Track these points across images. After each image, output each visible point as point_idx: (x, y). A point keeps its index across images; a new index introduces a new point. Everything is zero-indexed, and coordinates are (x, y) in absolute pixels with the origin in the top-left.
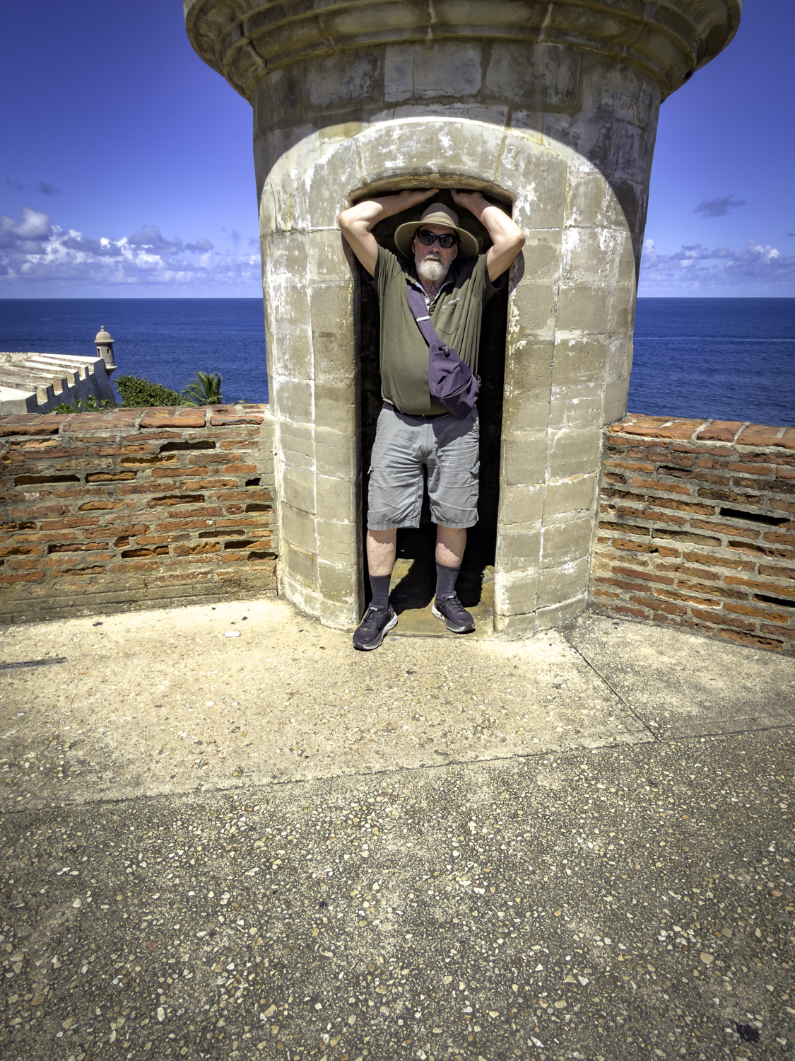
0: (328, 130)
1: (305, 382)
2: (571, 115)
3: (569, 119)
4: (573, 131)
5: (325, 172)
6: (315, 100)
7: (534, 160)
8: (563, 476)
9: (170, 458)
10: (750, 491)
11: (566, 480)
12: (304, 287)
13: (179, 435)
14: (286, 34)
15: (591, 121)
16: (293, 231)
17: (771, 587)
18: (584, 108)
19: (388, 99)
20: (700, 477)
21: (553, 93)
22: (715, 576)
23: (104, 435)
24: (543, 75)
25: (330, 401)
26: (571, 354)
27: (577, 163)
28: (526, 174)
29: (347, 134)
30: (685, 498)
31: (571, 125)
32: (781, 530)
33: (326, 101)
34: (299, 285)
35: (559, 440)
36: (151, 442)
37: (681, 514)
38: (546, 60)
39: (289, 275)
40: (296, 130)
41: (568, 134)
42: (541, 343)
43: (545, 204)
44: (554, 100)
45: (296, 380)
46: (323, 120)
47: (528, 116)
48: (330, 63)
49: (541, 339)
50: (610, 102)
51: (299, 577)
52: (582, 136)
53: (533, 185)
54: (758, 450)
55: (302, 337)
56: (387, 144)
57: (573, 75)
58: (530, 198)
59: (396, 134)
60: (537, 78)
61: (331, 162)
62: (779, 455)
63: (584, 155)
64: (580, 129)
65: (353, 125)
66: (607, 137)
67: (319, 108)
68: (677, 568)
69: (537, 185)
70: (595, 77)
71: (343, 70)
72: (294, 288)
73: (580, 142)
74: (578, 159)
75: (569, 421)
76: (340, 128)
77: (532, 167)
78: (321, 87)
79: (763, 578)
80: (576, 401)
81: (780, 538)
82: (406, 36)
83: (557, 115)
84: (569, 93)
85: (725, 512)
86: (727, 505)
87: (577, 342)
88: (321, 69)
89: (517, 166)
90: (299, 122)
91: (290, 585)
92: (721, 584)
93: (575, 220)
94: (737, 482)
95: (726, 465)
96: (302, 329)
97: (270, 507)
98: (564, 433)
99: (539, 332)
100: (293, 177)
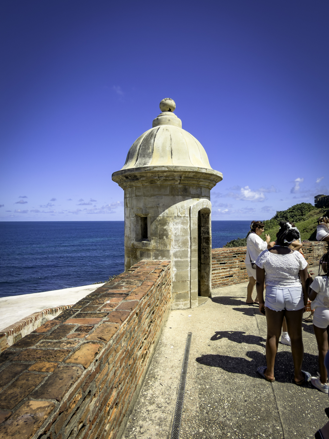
0: (194, 199)
1: (187, 249)
5: (195, 206)
6: (192, 193)
10: (223, 259)
12: (187, 228)
16: (184, 217)
17: (227, 275)
19: (203, 195)
20: (217, 258)
22: (220, 276)
25: (195, 252)
29: (198, 200)
30: (215, 263)
32: (226, 264)
33: (194, 194)
34: (186, 228)
37: (215, 266)
40: (187, 197)
46: (193, 197)
48: (194, 187)
54: (222, 252)
56: (204, 203)
59: (205, 201)
61: (196, 205)
62: (224, 252)
65: (198, 199)
67: (192, 194)
68: (215, 276)
71: (197, 189)
72: (184, 229)
76: (196, 199)
78: (193, 191)
79: (225, 274)
81: (226, 266)
85: (221, 264)
86: (220, 262)
88: (193, 188)
90: (188, 196)
92: (221, 277)
94: (221, 258)
95: (219, 255)
96: (186, 238)
97: (171, 284)
100: (185, 206)
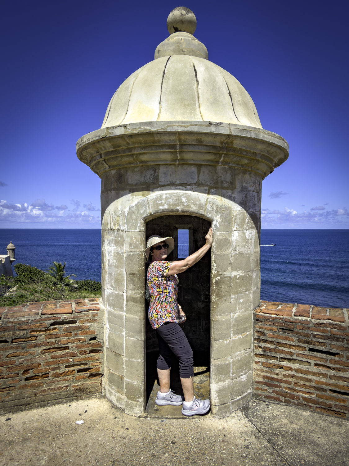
0: (135, 193)
1: (121, 293)
2: (232, 190)
3: (231, 192)
4: (233, 196)
5: (134, 209)
6: (130, 182)
7: (219, 207)
8: (238, 334)
9: (54, 329)
10: (321, 340)
11: (240, 336)
12: (122, 253)
13: (60, 318)
14: (119, 159)
15: (240, 192)
16: (118, 230)
17: (336, 386)
18: (237, 188)
19: (160, 183)
20: (298, 333)
21: (225, 183)
22: (310, 381)
23: (23, 320)
24: (221, 177)
25: (133, 303)
26: (238, 281)
27: (235, 207)
28: (217, 212)
29: (143, 195)
30: (292, 343)
31: (232, 194)
32: (337, 358)
33: (135, 183)
34: (120, 252)
35: (236, 318)
36: (46, 322)
37: (291, 350)
38: (222, 171)
39: (116, 247)
40: (122, 192)
41: (231, 197)
42: (226, 277)
43: (224, 223)
44: (226, 185)
45: (117, 292)
46: (133, 190)
47: (216, 191)
48: (137, 169)
49: (226, 276)
50: (246, 185)
51: (114, 387)
52: (237, 197)
53: (219, 216)
54: (321, 322)
55: (121, 274)
56: (160, 200)
57: (232, 176)
58: (218, 221)
59: (164, 196)
60: (218, 178)
61: (137, 205)
63: (238, 204)
64: (236, 195)
65: (146, 192)
66: (246, 197)
67: (132, 185)
68: (292, 376)
69: (221, 216)
70: (240, 177)
71: (142, 172)
72: (118, 253)
73: (236, 199)
74: (236, 205)
75: (239, 309)
76: (141, 193)
77: (219, 209)
78: (133, 178)
79: (332, 381)
80: (241, 301)
81: (336, 362)
82: (168, 162)
83: (227, 190)
84: (231, 183)
85: (311, 350)
86: (311, 346)
87: (240, 276)
88: (133, 171)
89: (213, 209)
90: (123, 189)
91: (109, 391)
92: (313, 384)
93: (236, 228)
94: (314, 336)
95: (308, 328)
96: (121, 271)
97: (100, 350)
98: (238, 315)
99: (225, 273)
100: (119, 209)
